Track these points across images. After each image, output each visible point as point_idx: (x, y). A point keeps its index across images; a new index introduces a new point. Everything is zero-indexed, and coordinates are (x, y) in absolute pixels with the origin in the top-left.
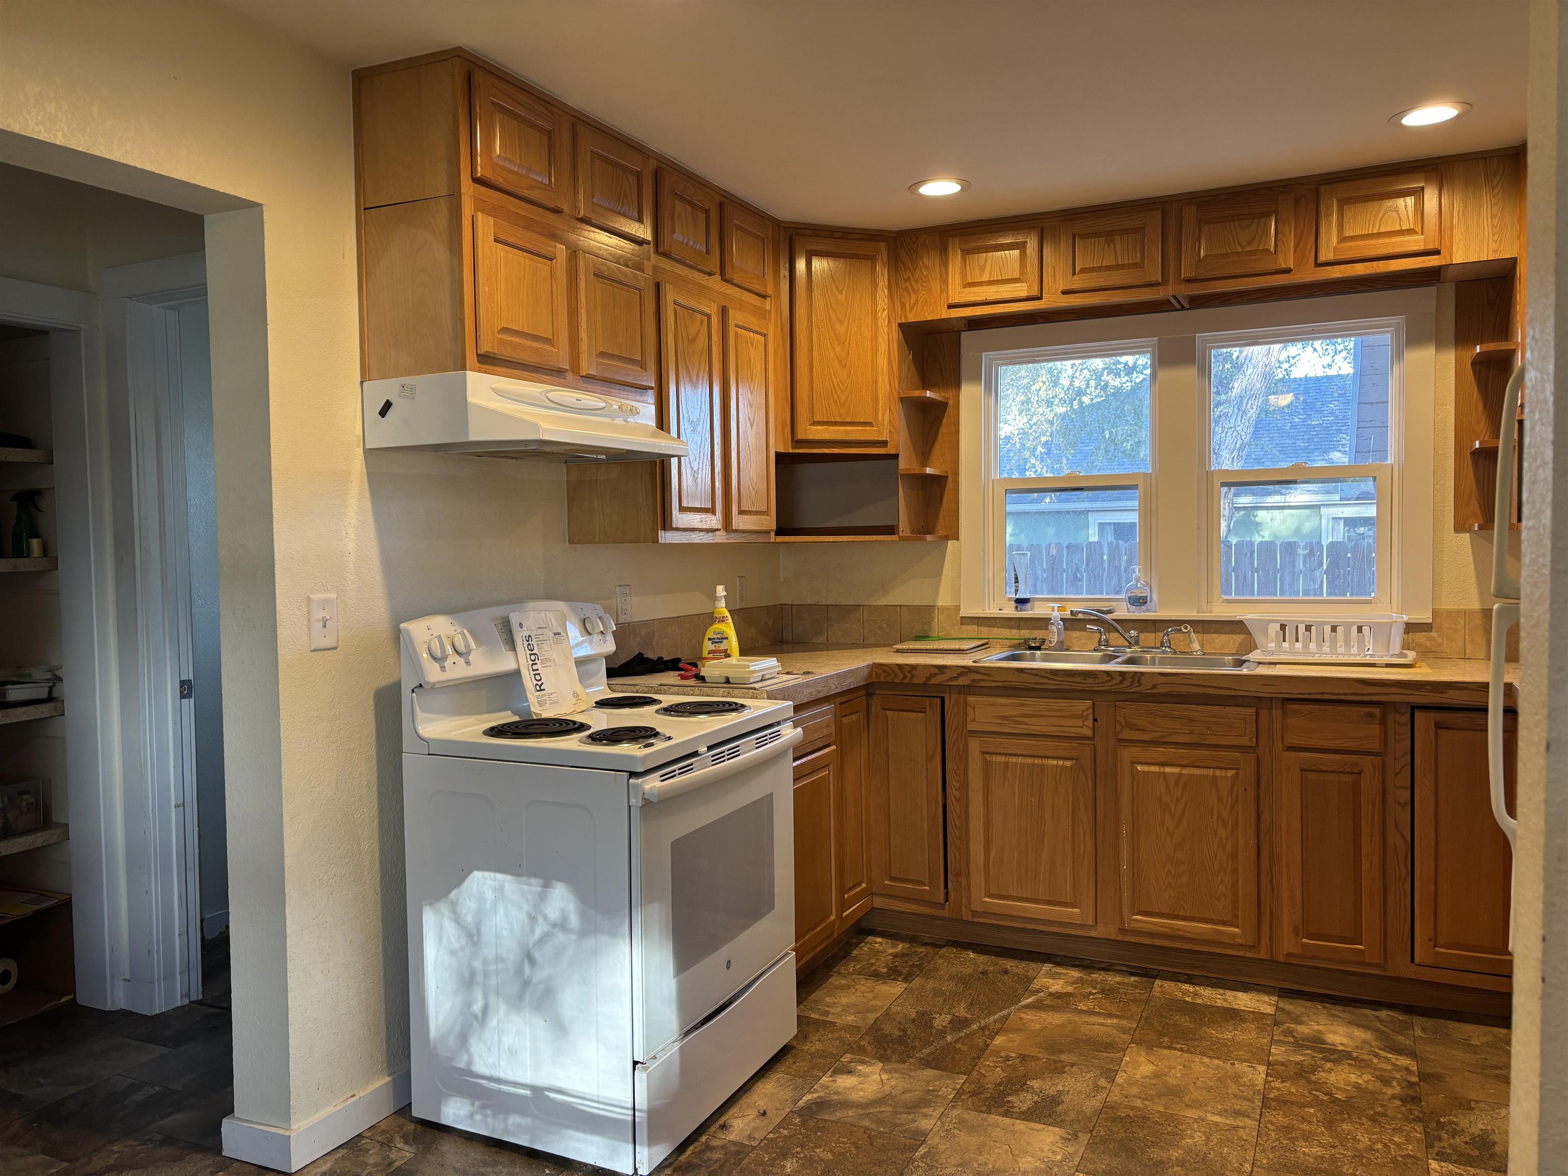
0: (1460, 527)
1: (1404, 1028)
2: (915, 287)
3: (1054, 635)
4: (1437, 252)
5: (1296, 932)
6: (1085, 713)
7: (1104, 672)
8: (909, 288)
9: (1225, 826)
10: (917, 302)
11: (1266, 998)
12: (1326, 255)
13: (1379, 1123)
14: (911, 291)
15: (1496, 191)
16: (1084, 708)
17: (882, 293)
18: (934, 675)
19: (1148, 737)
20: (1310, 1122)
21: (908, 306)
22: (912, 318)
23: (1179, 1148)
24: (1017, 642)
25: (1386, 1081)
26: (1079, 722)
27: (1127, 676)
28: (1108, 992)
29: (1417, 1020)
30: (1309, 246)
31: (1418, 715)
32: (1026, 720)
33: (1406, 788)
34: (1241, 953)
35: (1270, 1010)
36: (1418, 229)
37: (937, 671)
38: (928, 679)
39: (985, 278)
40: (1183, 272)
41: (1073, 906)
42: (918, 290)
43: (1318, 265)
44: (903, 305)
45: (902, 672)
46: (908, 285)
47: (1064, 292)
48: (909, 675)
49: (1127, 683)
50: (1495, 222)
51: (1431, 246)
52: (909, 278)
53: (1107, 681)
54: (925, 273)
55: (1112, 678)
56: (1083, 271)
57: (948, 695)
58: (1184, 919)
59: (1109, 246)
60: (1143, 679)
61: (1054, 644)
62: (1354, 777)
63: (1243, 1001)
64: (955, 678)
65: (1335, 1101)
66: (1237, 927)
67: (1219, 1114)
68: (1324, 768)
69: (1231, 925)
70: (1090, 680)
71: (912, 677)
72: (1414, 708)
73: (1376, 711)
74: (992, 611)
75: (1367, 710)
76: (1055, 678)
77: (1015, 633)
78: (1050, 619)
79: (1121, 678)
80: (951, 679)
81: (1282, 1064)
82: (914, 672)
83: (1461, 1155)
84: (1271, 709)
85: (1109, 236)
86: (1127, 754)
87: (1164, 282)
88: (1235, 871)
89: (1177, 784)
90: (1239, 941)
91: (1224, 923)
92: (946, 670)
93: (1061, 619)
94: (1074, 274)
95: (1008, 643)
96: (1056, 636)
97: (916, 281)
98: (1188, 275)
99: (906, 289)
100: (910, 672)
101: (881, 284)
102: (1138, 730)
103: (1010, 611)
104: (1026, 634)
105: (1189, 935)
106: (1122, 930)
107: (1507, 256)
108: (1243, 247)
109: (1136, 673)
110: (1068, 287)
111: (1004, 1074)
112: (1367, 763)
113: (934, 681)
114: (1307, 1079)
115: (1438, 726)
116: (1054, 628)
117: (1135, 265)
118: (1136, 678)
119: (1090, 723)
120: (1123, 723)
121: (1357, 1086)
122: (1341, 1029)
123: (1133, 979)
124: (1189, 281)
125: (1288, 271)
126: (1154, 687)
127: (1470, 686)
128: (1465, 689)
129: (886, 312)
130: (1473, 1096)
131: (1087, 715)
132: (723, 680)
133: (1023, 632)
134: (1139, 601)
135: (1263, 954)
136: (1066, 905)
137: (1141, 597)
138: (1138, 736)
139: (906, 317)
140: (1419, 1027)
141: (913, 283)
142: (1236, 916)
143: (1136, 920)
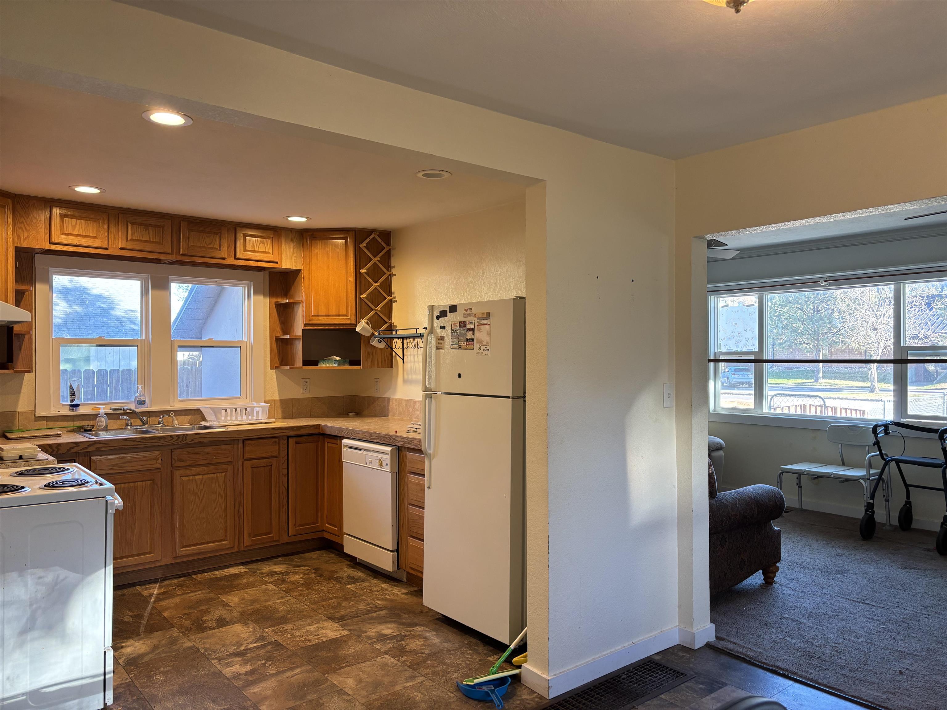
0: (271, 368)
1: (292, 560)
2: (28, 228)
3: (103, 421)
4: (277, 263)
5: (250, 536)
6: (157, 457)
7: (169, 436)
8: (24, 228)
9: (222, 498)
10: (28, 236)
11: (239, 567)
12: (239, 256)
13: (322, 584)
14: (24, 230)
15: (295, 243)
16: (156, 454)
17: (10, 228)
18: (73, 448)
19: (187, 464)
20: (305, 591)
21: (22, 238)
22: (24, 245)
23: (282, 611)
24: (72, 428)
25: (308, 574)
26: (155, 462)
27: (180, 437)
28: (180, 585)
29: (292, 557)
30: (232, 250)
31: (290, 440)
32: (126, 465)
33: (286, 469)
34: (227, 552)
35: (246, 570)
36: (271, 252)
37: (75, 445)
38: (68, 450)
39: (76, 232)
40: (181, 250)
41: (150, 553)
42: (29, 230)
43: (235, 258)
44: (19, 237)
45: (51, 448)
46: (22, 226)
47: (120, 249)
48: (56, 450)
49: (180, 440)
50: (295, 255)
51: (276, 260)
52: (23, 222)
53: (171, 440)
54: (34, 221)
55: (173, 438)
56: (131, 240)
57: (78, 458)
58: (204, 544)
59: (146, 231)
60: (188, 437)
61: (102, 427)
62: (269, 467)
63: (233, 570)
64: (86, 448)
65: (302, 584)
66: (227, 541)
67: (277, 600)
68: (259, 466)
69: (224, 541)
70: (162, 440)
71: (58, 450)
72: (289, 437)
73: (277, 440)
74: (53, 412)
75: (274, 440)
76: (144, 441)
77: (70, 424)
78: (99, 414)
79: (177, 438)
80: (83, 449)
81: (273, 581)
82: (59, 447)
83: (350, 582)
84: (238, 444)
85: (146, 226)
86: (177, 473)
87: (172, 253)
88: (226, 516)
89: (201, 483)
90: (228, 546)
91: (221, 541)
92: (80, 444)
93: (105, 414)
94: (127, 241)
95: (66, 429)
96: (104, 423)
97: (29, 225)
98: (184, 253)
99: (21, 228)
100: (56, 448)
101: (9, 223)
102: (183, 461)
103: (66, 411)
104: (78, 424)
105: (207, 550)
106: (176, 557)
107: (299, 269)
108: (207, 245)
109: (184, 435)
110: (123, 247)
111: (189, 621)
112: (274, 461)
113: (73, 451)
114: (287, 582)
115: (297, 443)
116: (103, 419)
117: (158, 243)
118: (184, 437)
119: (160, 461)
120: (176, 459)
121: (302, 578)
122: (275, 567)
123: (182, 579)
124: (183, 255)
125: (224, 259)
126: (192, 440)
127: (308, 427)
128: (307, 428)
129: (11, 240)
130: (333, 569)
131: (158, 458)
132: (18, 458)
133: (75, 423)
134: (142, 403)
135: (236, 550)
136: (147, 553)
137: (143, 401)
138: (183, 464)
139: (20, 243)
140: (296, 559)
141: (26, 225)
142: (226, 536)
143: (182, 551)
